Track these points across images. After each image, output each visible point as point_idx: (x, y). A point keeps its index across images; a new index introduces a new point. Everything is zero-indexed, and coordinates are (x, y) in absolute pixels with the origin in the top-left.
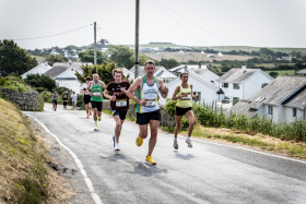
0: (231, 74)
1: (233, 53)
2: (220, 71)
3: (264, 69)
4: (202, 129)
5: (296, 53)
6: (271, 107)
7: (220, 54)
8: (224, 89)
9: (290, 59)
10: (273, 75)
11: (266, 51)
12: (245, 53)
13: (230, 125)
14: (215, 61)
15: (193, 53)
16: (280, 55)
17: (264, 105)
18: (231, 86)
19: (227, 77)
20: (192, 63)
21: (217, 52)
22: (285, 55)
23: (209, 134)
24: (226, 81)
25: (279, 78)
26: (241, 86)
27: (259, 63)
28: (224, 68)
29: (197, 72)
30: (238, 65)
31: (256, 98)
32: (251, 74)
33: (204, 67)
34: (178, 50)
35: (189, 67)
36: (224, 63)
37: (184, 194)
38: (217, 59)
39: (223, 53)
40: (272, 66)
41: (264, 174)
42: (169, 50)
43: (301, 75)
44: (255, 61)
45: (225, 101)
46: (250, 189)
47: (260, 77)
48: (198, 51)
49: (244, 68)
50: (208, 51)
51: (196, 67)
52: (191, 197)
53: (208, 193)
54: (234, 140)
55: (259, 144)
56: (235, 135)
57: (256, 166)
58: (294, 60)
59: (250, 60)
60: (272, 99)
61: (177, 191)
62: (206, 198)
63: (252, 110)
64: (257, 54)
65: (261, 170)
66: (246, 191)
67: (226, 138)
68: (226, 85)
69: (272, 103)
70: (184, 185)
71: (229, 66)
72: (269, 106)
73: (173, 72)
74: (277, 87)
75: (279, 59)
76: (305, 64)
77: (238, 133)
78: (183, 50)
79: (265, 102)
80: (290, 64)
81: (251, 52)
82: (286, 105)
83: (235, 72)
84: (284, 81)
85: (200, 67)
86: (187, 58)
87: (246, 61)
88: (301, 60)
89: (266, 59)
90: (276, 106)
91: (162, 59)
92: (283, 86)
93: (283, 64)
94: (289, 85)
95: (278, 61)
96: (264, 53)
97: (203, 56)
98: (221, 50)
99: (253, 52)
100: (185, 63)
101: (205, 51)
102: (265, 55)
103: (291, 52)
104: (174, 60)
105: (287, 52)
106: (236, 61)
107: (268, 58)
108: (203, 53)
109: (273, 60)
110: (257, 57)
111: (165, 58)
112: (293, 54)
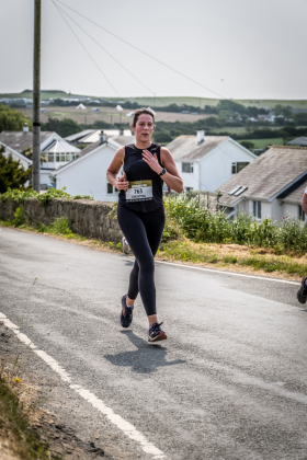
0: (179, 145)
1: (173, 109)
4: (194, 246)
5: (282, 109)
6: (258, 204)
9: (272, 118)
10: (248, 146)
11: (230, 105)
12: (193, 110)
15: (102, 109)
16: (254, 112)
17: (245, 200)
20: (101, 125)
22: (263, 112)
23: (210, 255)
26: (196, 167)
27: (219, 126)
30: (189, 130)
31: (230, 188)
32: (213, 145)
33: (128, 133)
34: (76, 104)
40: (241, 131)
42: (58, 103)
44: (211, 122)
47: (229, 150)
48: (109, 104)
49: (201, 134)
50: (128, 105)
58: (279, 122)
59: (201, 122)
60: (259, 189)
64: (214, 111)
69: (260, 196)
71: (168, 132)
72: (255, 202)
73: (72, 142)
74: (268, 168)
75: (252, 119)
76: (298, 128)
77: (262, 253)
78: (85, 104)
79: (246, 194)
80: (273, 129)
81: (203, 107)
82: (287, 199)
83: (184, 142)
84: (280, 157)
85: (122, 134)
86: (94, 117)
87: (195, 124)
88: (291, 120)
89: (231, 120)
90: (266, 201)
91: (50, 120)
92: (278, 166)
93: (261, 128)
94: (289, 163)
95: (251, 123)
96: (226, 109)
97: (121, 113)
98: (152, 104)
99: (207, 107)
100: (90, 127)
101: (122, 106)
102: (227, 112)
103: (273, 106)
104: (72, 122)
105: (266, 108)
106: (177, 123)
107: (234, 117)
108: (119, 108)
109: (244, 122)
110: (214, 116)
111: (53, 118)
112: (278, 110)
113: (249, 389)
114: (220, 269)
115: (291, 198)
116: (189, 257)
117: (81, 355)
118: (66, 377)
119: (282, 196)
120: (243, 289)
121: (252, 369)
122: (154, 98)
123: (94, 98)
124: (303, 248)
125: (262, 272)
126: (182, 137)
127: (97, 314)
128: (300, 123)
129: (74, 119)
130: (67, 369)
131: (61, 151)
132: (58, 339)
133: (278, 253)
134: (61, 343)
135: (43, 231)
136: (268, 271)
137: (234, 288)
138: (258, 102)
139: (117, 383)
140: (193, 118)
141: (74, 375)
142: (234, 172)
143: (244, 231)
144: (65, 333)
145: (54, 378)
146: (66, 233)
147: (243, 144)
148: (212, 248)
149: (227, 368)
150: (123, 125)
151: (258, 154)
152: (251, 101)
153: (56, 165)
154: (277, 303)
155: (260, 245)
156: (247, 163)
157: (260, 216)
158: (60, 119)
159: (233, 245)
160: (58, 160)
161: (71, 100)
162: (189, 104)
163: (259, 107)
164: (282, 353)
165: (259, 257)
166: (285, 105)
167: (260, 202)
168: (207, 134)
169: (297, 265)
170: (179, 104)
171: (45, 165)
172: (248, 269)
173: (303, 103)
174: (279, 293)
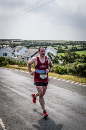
1: (16, 41)
2: (13, 47)
3: (25, 46)
4: (10, 65)
5: (35, 42)
6: (28, 58)
7: (12, 42)
8: (14, 52)
9: (33, 43)
10: (28, 48)
11: (26, 41)
12: (20, 42)
13: (18, 64)
14: (11, 44)
15: (4, 41)
16: (30, 42)
17: (26, 57)
18: (16, 51)
19: (15, 49)
20: (4, 44)
21: (12, 41)
22: (31, 42)
23: (12, 67)
24: (15, 50)
25: (30, 49)
26: (19, 51)
27: (24, 44)
28: (14, 46)
29: (6, 47)
30: (18, 45)
31: (24, 55)
32: (22, 48)
33: (8, 46)
35: (4, 46)
36: (14, 44)
37: (6, 86)
38: (12, 43)
39: (13, 41)
40: (28, 45)
41: (29, 79)
43: (36, 48)
44: (23, 44)
45: (15, 56)
46: (26, 84)
47: (25, 49)
48: (6, 40)
49: (20, 46)
50: (9, 41)
51: (6, 46)
52: (8, 87)
53: (14, 86)
54: (19, 69)
55: (27, 70)
56: (19, 67)
57: (26, 77)
58: (34, 44)
59: (21, 44)
60: (28, 55)
61: (4, 86)
62: (13, 88)
63: (23, 59)
64: (23, 42)
65: (28, 78)
66: (24, 85)
67: (17, 68)
68: (15, 51)
69: (28, 56)
70: (6, 84)
71: (15, 45)
78: (1, 40)
88: (36, 44)
92: (31, 52)
93: (31, 45)
94: (33, 51)
95: (29, 44)
100: (2, 44)
103: (33, 41)
107: (27, 43)
112: (34, 42)
114: (12, 69)
116: (8, 67)
120: (14, 72)
122: (13, 40)
123: (3, 39)
128: (38, 44)
142: (25, 52)
148: (12, 66)
149: (3, 85)
152: (29, 40)
157: (28, 60)
163: (31, 41)
173: (38, 40)
174: (19, 73)
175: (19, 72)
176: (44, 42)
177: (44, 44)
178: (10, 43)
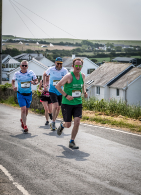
1: (61, 44)
2: (52, 58)
5: (110, 44)
7: (51, 45)
9: (105, 49)
10: (94, 61)
11: (86, 42)
12: (70, 44)
14: (47, 51)
15: (29, 44)
16: (97, 45)
17: (93, 86)
20: (30, 52)
21: (48, 44)
22: (101, 46)
27: (82, 52)
29: (36, 59)
34: (18, 41)
36: (54, 52)
38: (49, 49)
39: (54, 44)
40: (91, 54)
42: (11, 41)
44: (78, 50)
48: (33, 41)
50: (42, 42)
58: (108, 50)
59: (74, 50)
60: (99, 82)
62: (122, 186)
64: (80, 45)
67: (95, 120)
69: (100, 84)
71: (59, 54)
72: (97, 87)
73: (16, 59)
74: (103, 72)
75: (97, 49)
76: (117, 53)
77: (100, 114)
78: (22, 42)
79: (93, 84)
80: (106, 53)
81: (75, 43)
82: (111, 86)
83: (66, 59)
84: (108, 67)
85: (39, 56)
86: (26, 47)
87: (71, 51)
88: (114, 49)
89: (87, 49)
90: (102, 87)
91: (7, 49)
92: (108, 71)
93: (100, 53)
94: (113, 70)
95: (96, 51)
96: (85, 44)
97: (38, 46)
98: (52, 42)
99: (77, 43)
100: (24, 52)
101: (39, 42)
102: (86, 46)
103: (106, 43)
104: (16, 49)
105: (103, 44)
106: (63, 50)
107: (88, 48)
108: (38, 43)
109: (93, 50)
110: (79, 47)
111: (8, 48)
112: (108, 45)
113: (93, 185)
115: (113, 85)
117: (18, 167)
118: (11, 179)
119: (109, 85)
120: (91, 133)
121: (95, 174)
122: (53, 39)
123: (27, 39)
124: (118, 112)
125: (100, 124)
126: (65, 57)
127: (26, 146)
128: (118, 51)
129: (17, 48)
130: (12, 174)
131: (11, 63)
132: (8, 159)
133: (107, 115)
134: (10, 160)
135: (3, 102)
136: (103, 124)
137: (87, 132)
138: (99, 41)
139: (34, 181)
140: (70, 48)
141: (15, 177)
142: (88, 73)
143: (92, 104)
144: (12, 155)
145: (6, 179)
146: (13, 104)
147: (92, 60)
149: (84, 174)
150: (39, 51)
151: (99, 65)
152: (96, 41)
153: (10, 69)
154: (106, 140)
155: (99, 111)
156: (94, 69)
157: (99, 94)
158: (11, 48)
159: (87, 111)
160: (10, 67)
161: (16, 40)
162: (68, 42)
163: (99, 43)
164: (108, 166)
165: (99, 117)
166: (111, 43)
167: (99, 87)
168: (77, 56)
169: (115, 121)
170: (64, 42)
171: (5, 69)
172: (94, 123)
173: (119, 41)
174: (107, 135)
175: (108, 132)
176: (136, 45)
177: (135, 50)
178: (44, 50)
